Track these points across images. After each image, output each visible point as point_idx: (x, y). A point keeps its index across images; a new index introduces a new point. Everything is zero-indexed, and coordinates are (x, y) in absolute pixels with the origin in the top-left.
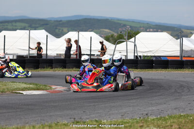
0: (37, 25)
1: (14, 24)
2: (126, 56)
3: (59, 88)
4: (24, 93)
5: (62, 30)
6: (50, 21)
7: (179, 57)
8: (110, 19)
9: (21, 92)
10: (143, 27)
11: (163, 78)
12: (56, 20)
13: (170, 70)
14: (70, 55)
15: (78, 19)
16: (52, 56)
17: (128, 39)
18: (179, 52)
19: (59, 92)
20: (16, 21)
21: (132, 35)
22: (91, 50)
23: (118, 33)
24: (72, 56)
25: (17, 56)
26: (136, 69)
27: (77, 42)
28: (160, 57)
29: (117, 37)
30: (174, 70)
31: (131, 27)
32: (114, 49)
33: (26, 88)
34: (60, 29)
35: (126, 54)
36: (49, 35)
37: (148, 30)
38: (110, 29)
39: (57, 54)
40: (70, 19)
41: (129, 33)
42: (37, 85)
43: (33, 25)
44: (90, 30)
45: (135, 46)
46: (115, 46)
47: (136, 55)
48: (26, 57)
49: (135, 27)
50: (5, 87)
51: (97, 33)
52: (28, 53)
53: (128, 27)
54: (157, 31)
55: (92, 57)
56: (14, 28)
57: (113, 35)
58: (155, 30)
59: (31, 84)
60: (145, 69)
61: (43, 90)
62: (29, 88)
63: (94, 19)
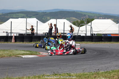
0: (31, 15)
1: (17, 14)
2: (86, 34)
3: (45, 54)
4: (23, 56)
5: (47, 18)
6: (39, 12)
7: (118, 34)
8: (76, 11)
9: (21, 56)
10: (96, 16)
11: (108, 47)
12: (42, 12)
13: (113, 42)
14: (52, 33)
15: (57, 11)
16: (40, 34)
17: (87, 24)
18: (118, 31)
19: (45, 56)
20: (18, 13)
21: (89, 21)
22: (64, 30)
23: (81, 20)
24: (52, 34)
25: (19, 34)
26: (92, 42)
27: (55, 25)
28: (106, 34)
29: (80, 22)
30: (116, 42)
31: (89, 16)
32: (78, 29)
33: (25, 54)
34: (45, 18)
35: (85, 33)
36: (38, 21)
37: (99, 18)
38: (76, 17)
39: (44, 33)
40: (51, 11)
41: (87, 20)
42: (31, 52)
43: (29, 15)
44: (64, 18)
45: (91, 27)
46: (79, 28)
47: (92, 33)
48: (25, 34)
49: (92, 16)
50: (11, 53)
51: (68, 20)
52: (25, 32)
53: (87, 16)
54: (105, 19)
55: (65, 35)
56: (17, 17)
57: (78, 21)
58: (103, 18)
59: (27, 51)
60: (97, 42)
61: (35, 55)
62: (26, 53)
63: (66, 11)
